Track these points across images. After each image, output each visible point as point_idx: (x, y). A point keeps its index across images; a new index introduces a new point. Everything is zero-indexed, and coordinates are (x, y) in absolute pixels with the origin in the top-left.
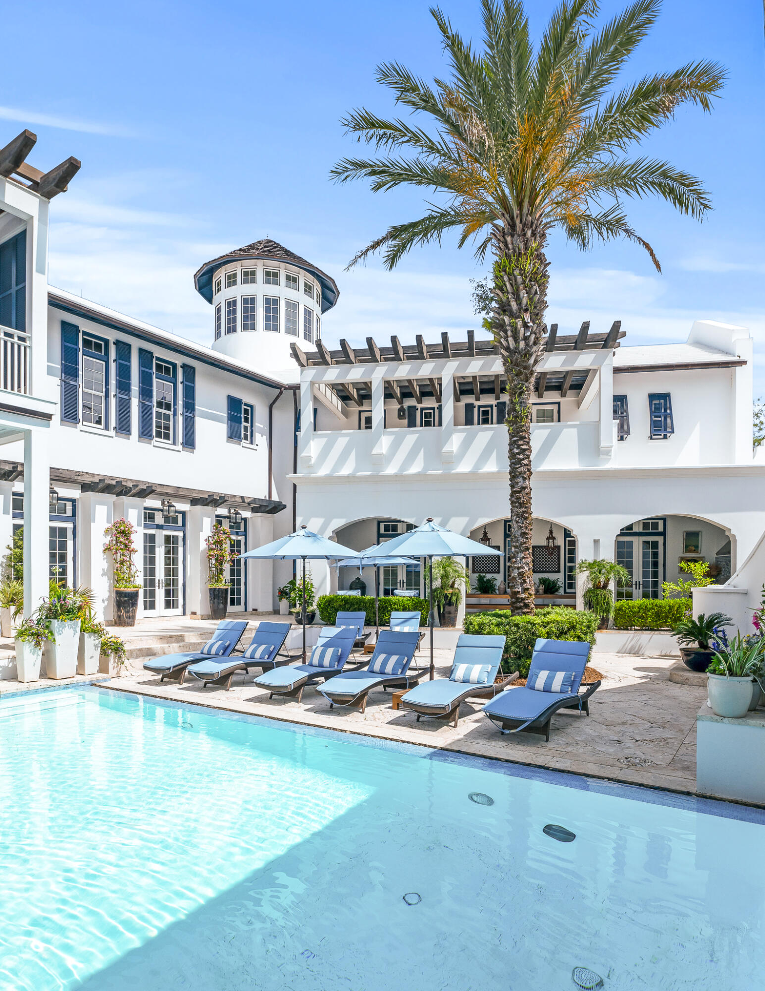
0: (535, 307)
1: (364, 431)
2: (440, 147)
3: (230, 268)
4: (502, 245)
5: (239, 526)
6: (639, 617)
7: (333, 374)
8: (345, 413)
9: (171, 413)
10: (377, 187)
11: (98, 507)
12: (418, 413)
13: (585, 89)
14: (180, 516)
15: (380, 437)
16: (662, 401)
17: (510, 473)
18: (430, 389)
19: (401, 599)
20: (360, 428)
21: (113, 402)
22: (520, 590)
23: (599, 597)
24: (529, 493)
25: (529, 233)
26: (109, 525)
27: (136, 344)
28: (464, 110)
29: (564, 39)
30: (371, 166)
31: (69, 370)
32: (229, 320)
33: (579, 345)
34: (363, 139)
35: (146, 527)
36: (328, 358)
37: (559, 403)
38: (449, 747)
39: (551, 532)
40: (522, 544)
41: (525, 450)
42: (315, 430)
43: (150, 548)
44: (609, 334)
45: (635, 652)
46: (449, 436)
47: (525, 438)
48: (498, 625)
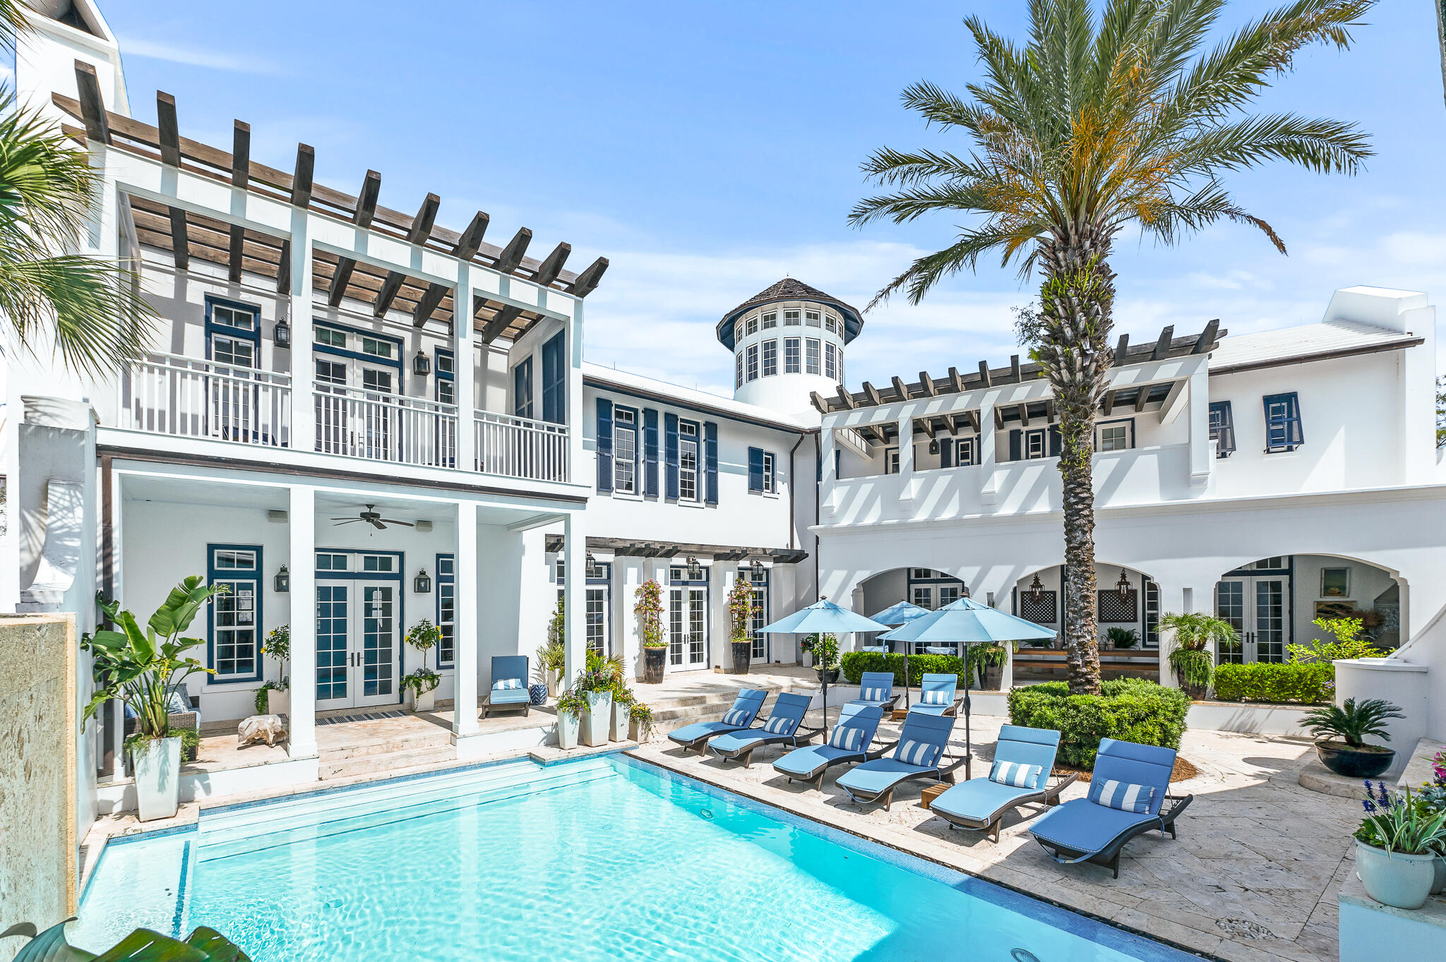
0: (1096, 330)
1: (891, 475)
2: (973, 169)
3: (750, 315)
4: (1051, 263)
5: (760, 576)
6: (1252, 686)
7: (856, 417)
8: (870, 453)
9: (695, 471)
10: (899, 220)
11: (630, 570)
12: (953, 446)
13: (1163, 60)
14: (704, 572)
15: (908, 481)
16: (1285, 404)
17: (1066, 526)
18: (967, 420)
19: (934, 657)
20: (886, 473)
21: (642, 467)
22: (1080, 663)
23: (1192, 660)
24: (1092, 549)
25: (1088, 244)
26: (639, 586)
27: (662, 409)
28: (1004, 129)
29: (1133, 12)
30: (894, 201)
31: (604, 443)
32: (750, 367)
33: (1158, 354)
34: (886, 180)
35: (672, 584)
36: (851, 403)
37: (1133, 420)
38: (987, 875)
39: (1123, 576)
40: (1082, 609)
41: (1084, 499)
42: (838, 478)
43: (676, 606)
44: (1202, 336)
45: (1247, 731)
46: (990, 474)
47: (1085, 484)
48: (1052, 705)
